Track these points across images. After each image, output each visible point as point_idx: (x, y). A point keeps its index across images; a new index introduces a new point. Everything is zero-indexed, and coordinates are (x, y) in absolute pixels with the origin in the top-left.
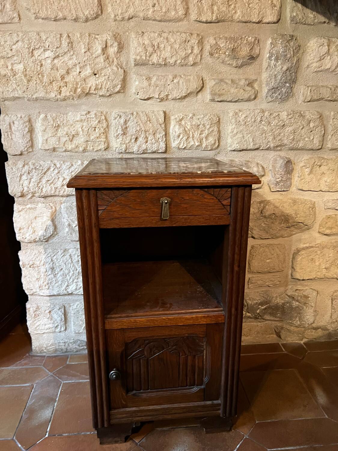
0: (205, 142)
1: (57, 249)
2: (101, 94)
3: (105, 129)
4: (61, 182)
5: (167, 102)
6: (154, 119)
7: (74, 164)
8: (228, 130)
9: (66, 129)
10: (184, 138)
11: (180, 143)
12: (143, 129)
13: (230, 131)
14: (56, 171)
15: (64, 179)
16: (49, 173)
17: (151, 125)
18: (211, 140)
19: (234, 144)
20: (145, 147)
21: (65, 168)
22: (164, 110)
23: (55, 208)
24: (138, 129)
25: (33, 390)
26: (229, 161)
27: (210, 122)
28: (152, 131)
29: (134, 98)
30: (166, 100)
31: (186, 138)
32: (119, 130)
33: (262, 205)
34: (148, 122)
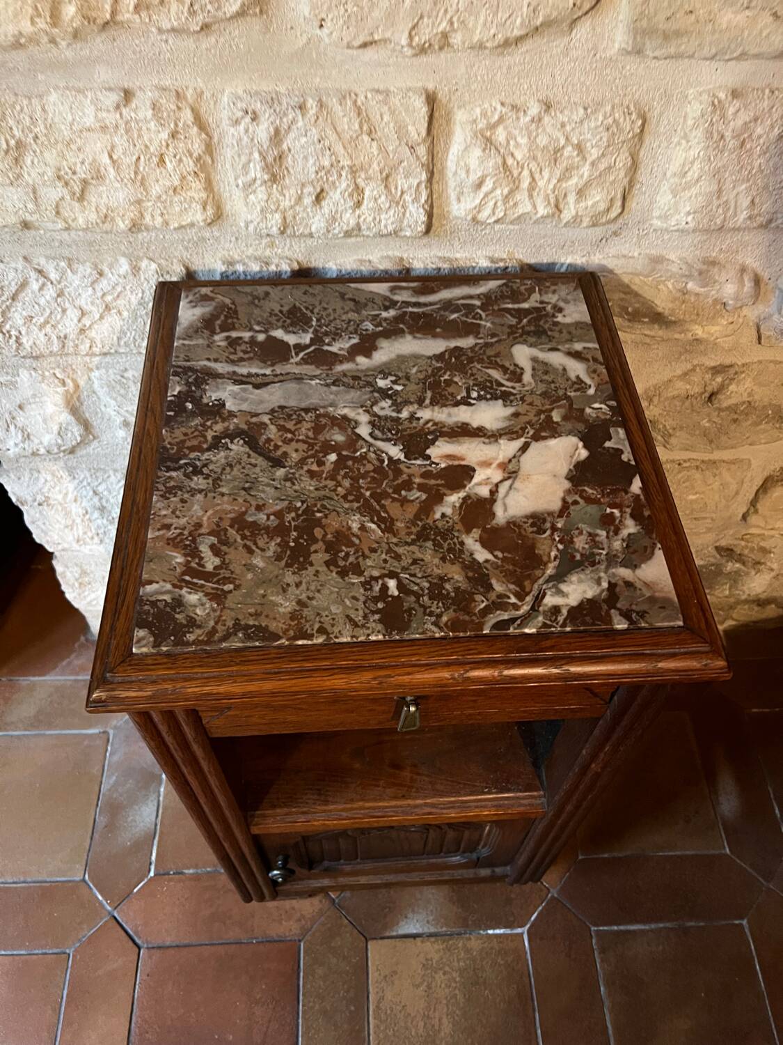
0: (572, 206)
1: (105, 471)
2: (166, 25)
3: (199, 159)
4: (75, 320)
5: (442, 55)
6: (387, 127)
7: (106, 270)
8: (669, 160)
9: (50, 156)
10: (498, 192)
11: (480, 208)
12: (346, 162)
13: (674, 167)
14: (50, 292)
15: (83, 314)
16: (26, 296)
17: (375, 150)
18: (597, 198)
19: (677, 211)
20: (352, 222)
21: (77, 282)
22: (431, 87)
23: (74, 381)
24: (327, 163)
25: (109, 748)
26: (647, 261)
27: (605, 139)
28: (377, 169)
29: (305, 39)
30: (441, 48)
31: (506, 191)
32: (252, 165)
33: (719, 379)
34: (366, 138)
